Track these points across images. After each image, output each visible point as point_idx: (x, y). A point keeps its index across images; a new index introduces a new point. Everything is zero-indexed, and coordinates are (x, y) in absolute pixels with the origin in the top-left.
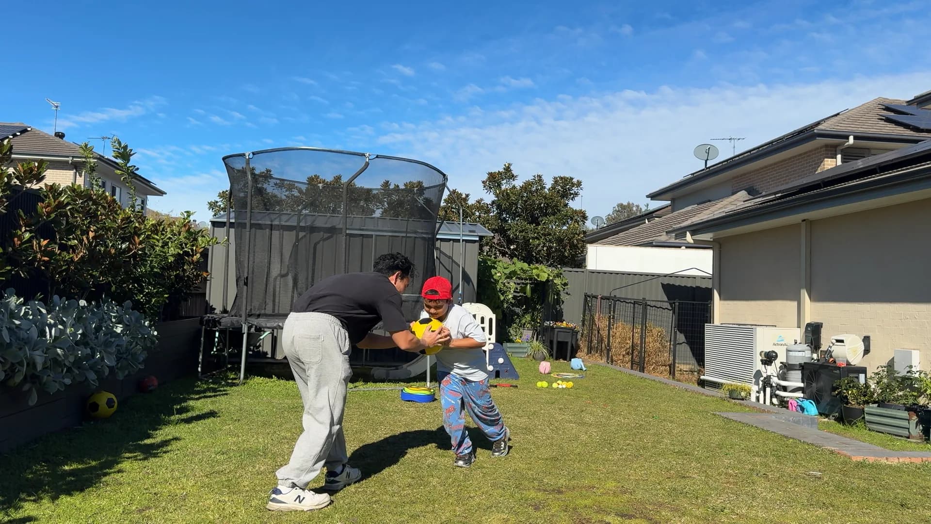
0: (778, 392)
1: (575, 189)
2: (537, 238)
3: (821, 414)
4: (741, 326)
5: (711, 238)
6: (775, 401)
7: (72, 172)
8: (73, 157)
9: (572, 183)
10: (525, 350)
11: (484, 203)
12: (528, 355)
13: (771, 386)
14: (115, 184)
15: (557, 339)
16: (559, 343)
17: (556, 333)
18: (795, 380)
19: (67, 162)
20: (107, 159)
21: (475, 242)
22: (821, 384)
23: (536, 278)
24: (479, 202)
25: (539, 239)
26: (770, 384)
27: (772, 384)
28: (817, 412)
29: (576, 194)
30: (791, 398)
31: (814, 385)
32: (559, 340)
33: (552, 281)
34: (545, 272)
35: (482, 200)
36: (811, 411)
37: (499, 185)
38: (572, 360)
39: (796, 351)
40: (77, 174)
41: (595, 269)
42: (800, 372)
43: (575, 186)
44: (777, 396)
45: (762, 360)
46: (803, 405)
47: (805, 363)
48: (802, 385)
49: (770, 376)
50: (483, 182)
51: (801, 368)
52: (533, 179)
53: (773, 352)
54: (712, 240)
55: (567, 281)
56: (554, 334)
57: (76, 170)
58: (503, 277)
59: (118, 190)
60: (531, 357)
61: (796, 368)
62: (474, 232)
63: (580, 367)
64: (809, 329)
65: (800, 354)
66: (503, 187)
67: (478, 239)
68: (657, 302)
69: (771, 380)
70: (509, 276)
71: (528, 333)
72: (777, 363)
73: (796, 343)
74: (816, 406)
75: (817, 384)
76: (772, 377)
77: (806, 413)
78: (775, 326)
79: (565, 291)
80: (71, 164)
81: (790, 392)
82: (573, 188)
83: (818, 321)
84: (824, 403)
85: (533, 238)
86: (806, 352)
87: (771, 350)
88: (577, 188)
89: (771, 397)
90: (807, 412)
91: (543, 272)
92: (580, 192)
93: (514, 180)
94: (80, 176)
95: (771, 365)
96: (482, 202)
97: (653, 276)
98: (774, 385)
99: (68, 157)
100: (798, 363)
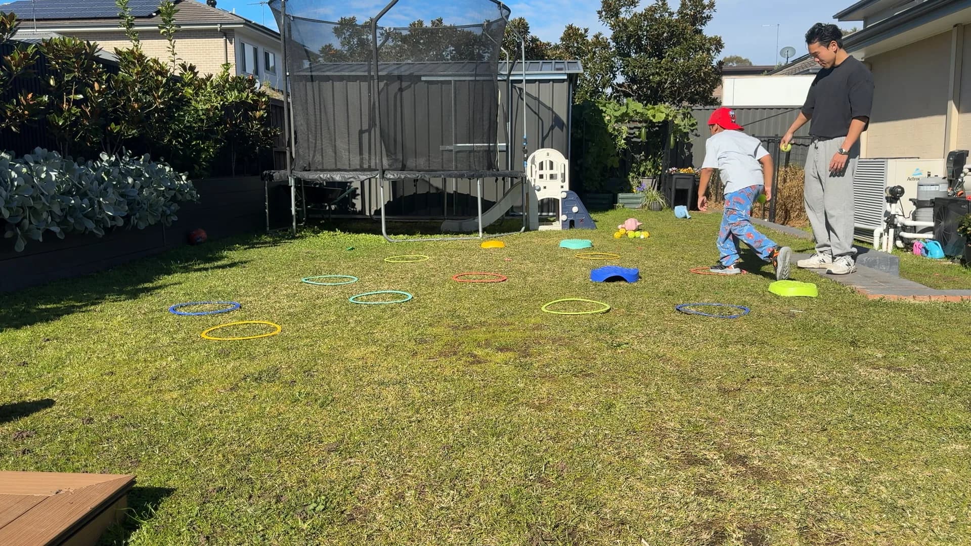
0: (903, 234)
1: (707, 12)
2: (657, 73)
3: (948, 257)
4: (877, 160)
5: (862, 59)
6: (899, 244)
7: (222, 40)
8: (221, 24)
9: (702, 5)
10: (640, 201)
11: (603, 38)
12: (642, 206)
13: (895, 227)
14: (267, 49)
15: (675, 186)
16: (677, 191)
17: (674, 179)
18: (927, 220)
19: (216, 30)
20: (255, 24)
21: (563, 81)
22: (950, 222)
23: (651, 118)
24: (597, 37)
25: (660, 75)
26: (893, 224)
27: (896, 225)
28: (943, 255)
29: (709, 17)
30: (919, 239)
31: (942, 223)
32: (677, 187)
33: (672, 121)
34: (662, 113)
35: (600, 34)
36: (936, 253)
37: (617, 14)
38: (676, 207)
39: (929, 185)
40: (228, 41)
41: (732, 105)
42: (931, 210)
43: (707, 8)
44: (902, 239)
45: (887, 198)
46: (927, 247)
47: (936, 198)
48: (932, 224)
49: (895, 215)
50: (599, 12)
51: (933, 205)
52: (656, 4)
53: (899, 187)
54: (863, 60)
55: (696, 121)
56: (672, 181)
57: (226, 38)
58: (613, 121)
59: (271, 56)
60: (647, 208)
61: (926, 205)
62: (561, 69)
63: (683, 215)
64: (951, 159)
65: (933, 188)
66: (622, 16)
67: (565, 77)
68: (798, 140)
69: (895, 219)
70: (620, 119)
71: (647, 182)
72: (904, 199)
73: (929, 175)
74: (942, 247)
75: (945, 222)
76: (897, 216)
77: (929, 255)
78: (918, 158)
79: (694, 133)
80: (220, 31)
81: (918, 233)
82: (704, 11)
83: (962, 149)
84: (950, 243)
85: (653, 74)
86: (940, 186)
87: (896, 185)
88: (709, 11)
89: (895, 240)
90: (931, 254)
91: (661, 112)
92: (713, 14)
93: (635, 6)
94: (231, 43)
95: (896, 203)
96: (601, 36)
97: (787, 109)
98: (899, 225)
99: (216, 24)
100: (929, 199)
